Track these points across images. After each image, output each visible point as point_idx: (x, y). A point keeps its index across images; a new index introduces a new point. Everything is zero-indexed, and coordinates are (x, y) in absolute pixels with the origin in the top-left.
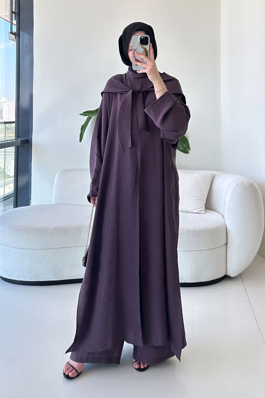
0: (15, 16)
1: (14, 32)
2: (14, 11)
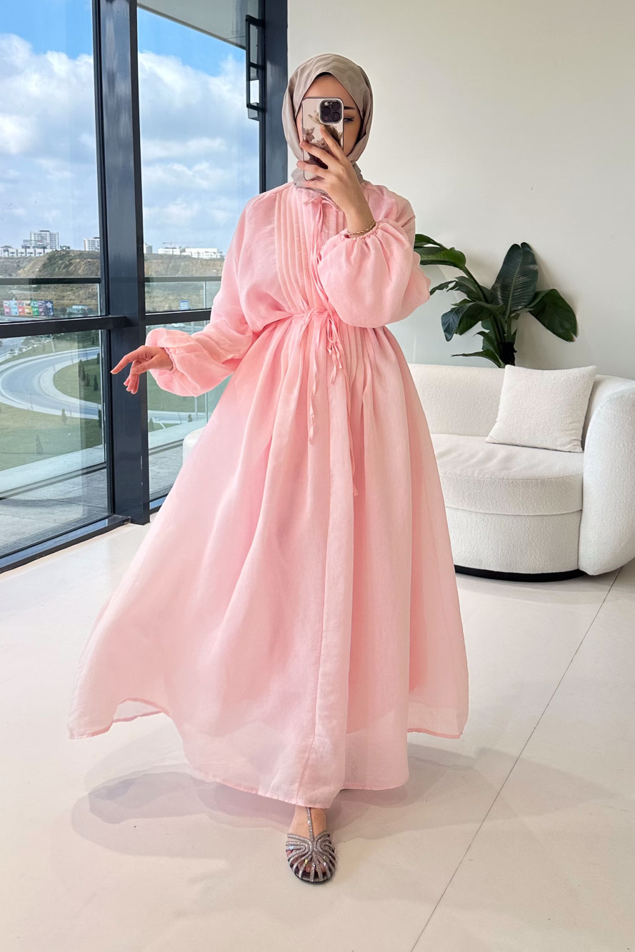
0: (257, 71)
1: (256, 105)
2: (256, 63)
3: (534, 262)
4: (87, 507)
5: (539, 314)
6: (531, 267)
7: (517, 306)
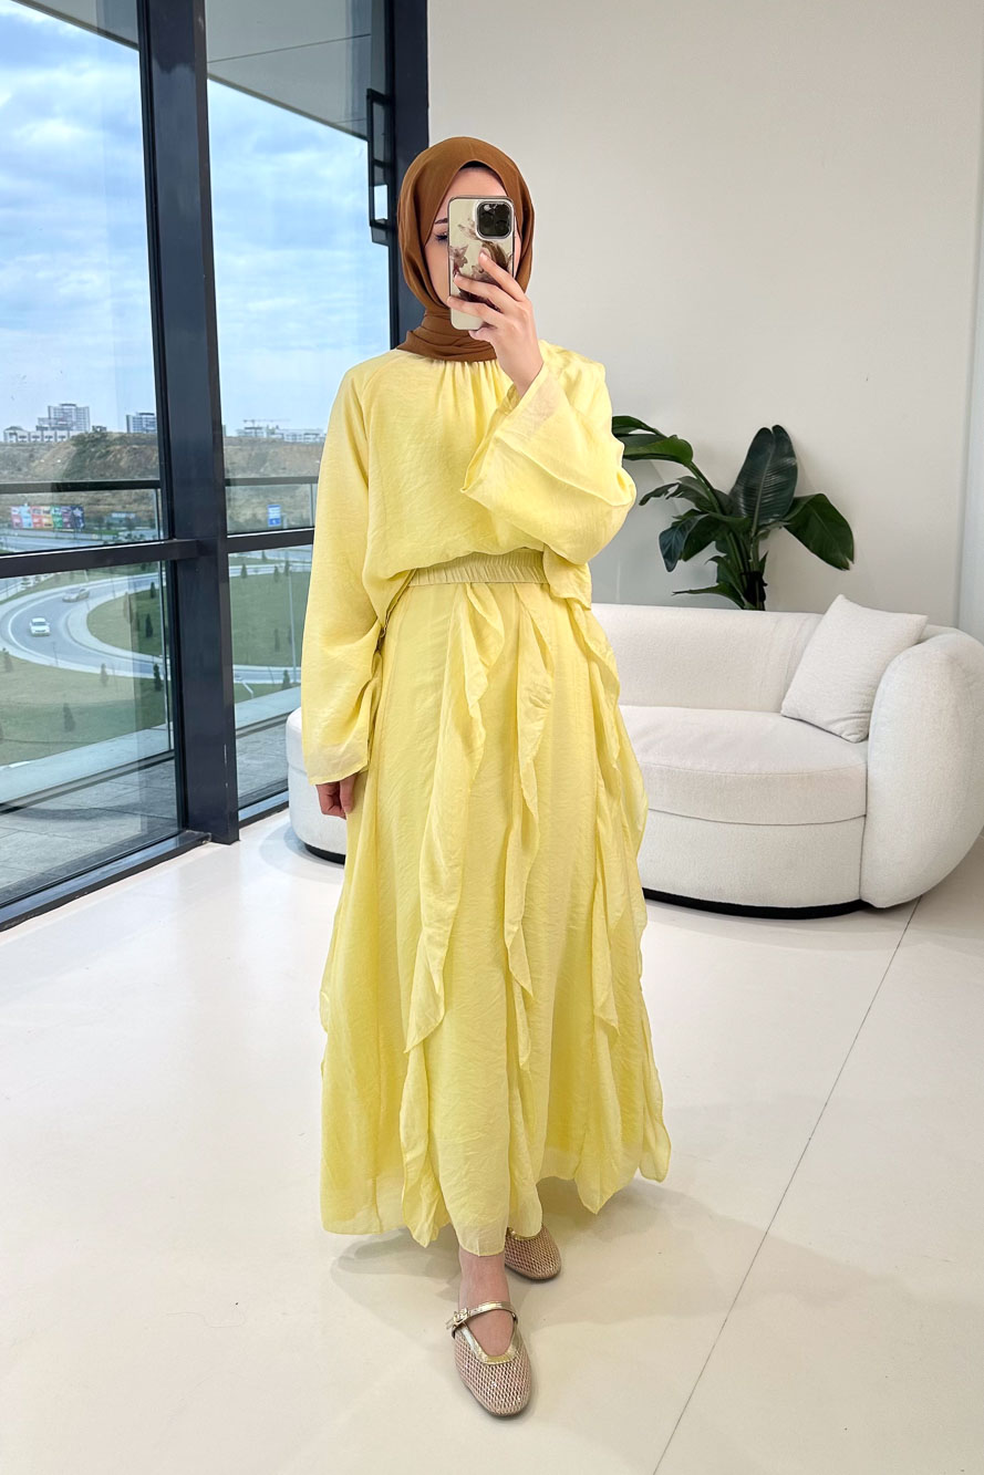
0: (383, 173)
1: (383, 222)
2: (382, 159)
3: (791, 454)
4: (146, 819)
5: (799, 531)
6: (788, 460)
7: (767, 519)
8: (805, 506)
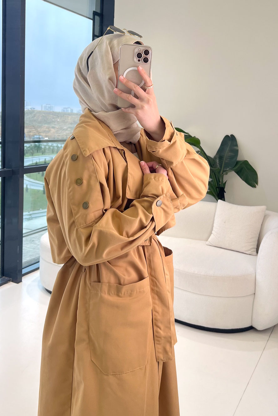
3: (237, 145)
5: (239, 173)
6: (235, 147)
7: (227, 168)
8: (241, 164)
